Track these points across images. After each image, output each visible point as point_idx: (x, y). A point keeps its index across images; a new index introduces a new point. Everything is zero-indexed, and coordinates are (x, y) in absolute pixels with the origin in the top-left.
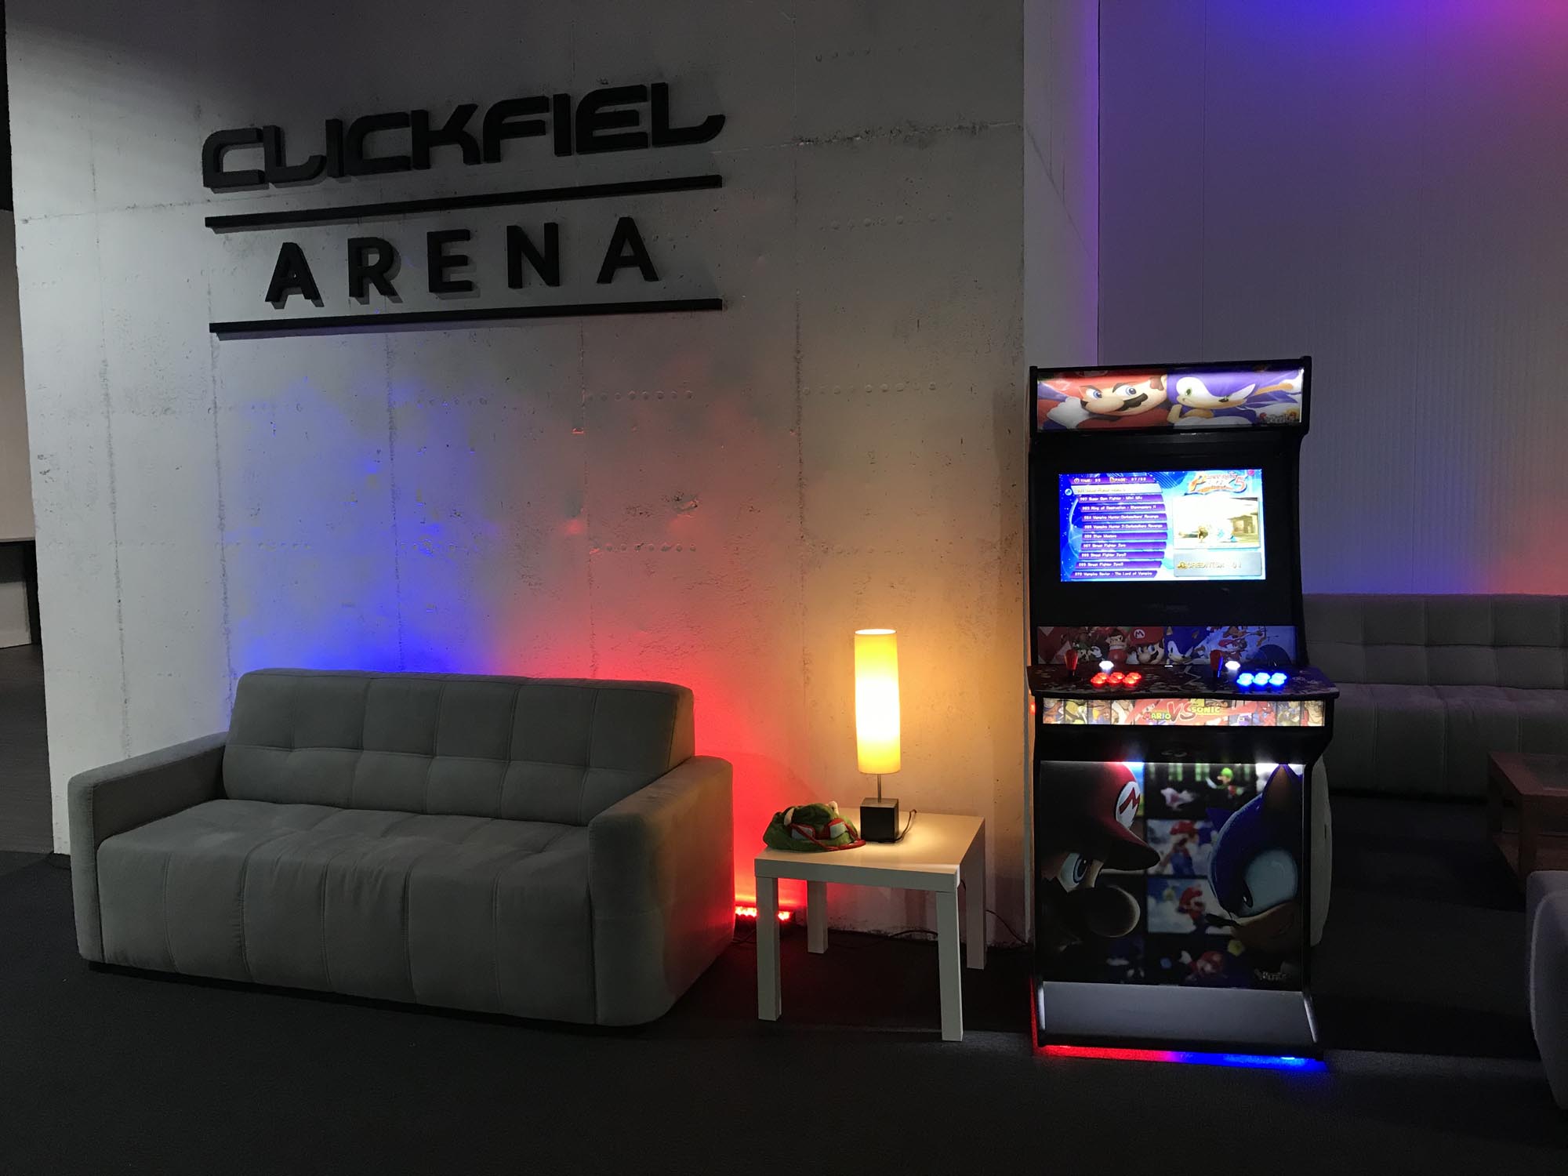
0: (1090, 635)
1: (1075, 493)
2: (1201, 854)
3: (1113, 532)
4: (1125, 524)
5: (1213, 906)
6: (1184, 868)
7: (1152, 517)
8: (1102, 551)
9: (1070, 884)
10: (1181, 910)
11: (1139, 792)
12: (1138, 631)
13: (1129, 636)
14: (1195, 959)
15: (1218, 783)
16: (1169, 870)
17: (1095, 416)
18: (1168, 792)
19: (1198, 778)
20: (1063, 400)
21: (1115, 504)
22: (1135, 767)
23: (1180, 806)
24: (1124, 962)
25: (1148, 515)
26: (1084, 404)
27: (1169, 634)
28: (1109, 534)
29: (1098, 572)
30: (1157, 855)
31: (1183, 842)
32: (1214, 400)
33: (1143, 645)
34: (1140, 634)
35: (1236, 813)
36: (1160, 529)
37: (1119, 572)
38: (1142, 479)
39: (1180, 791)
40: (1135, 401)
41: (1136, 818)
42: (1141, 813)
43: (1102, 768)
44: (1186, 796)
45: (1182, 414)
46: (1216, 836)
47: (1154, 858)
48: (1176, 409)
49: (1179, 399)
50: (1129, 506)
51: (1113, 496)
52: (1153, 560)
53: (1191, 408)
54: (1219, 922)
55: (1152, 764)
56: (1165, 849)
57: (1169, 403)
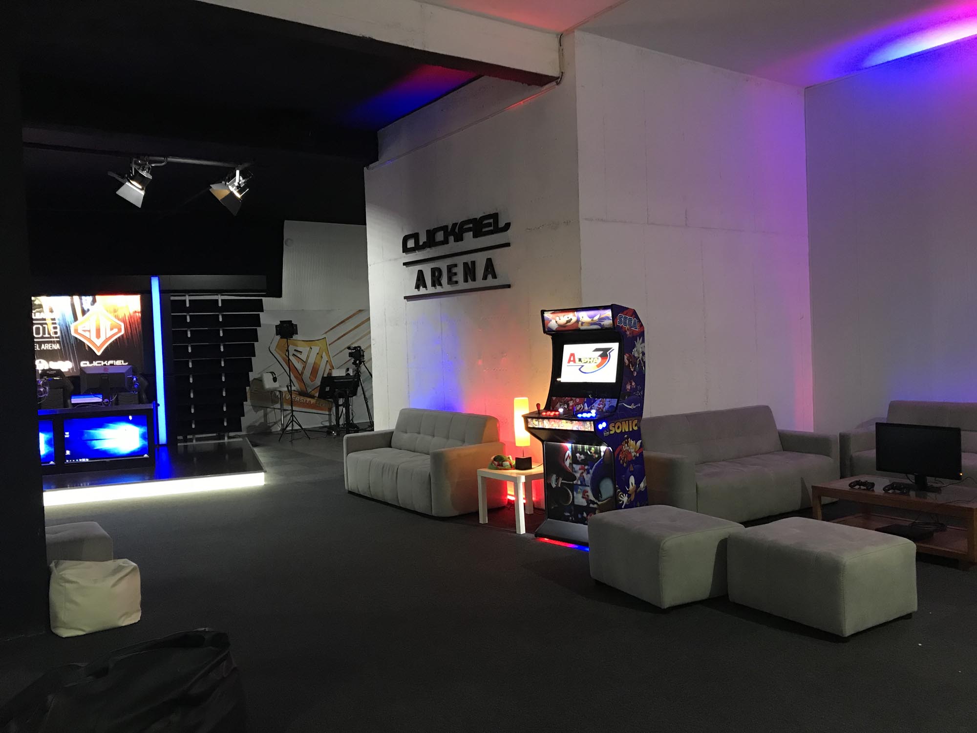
0: (565, 400)
1: (565, 350)
2: (588, 478)
5: (592, 498)
6: (583, 484)
9: (554, 485)
10: (583, 497)
11: (570, 455)
13: (575, 401)
14: (587, 515)
15: (591, 453)
16: (579, 483)
17: (560, 326)
18: (578, 455)
19: (585, 451)
20: (551, 321)
22: (569, 445)
23: (581, 460)
24: (569, 514)
26: (556, 322)
27: (585, 400)
29: (568, 379)
30: (575, 477)
31: (582, 473)
32: (589, 320)
34: (578, 400)
35: (596, 464)
37: (575, 379)
39: (581, 455)
41: (570, 463)
42: (571, 462)
43: (561, 445)
44: (582, 457)
45: (582, 325)
46: (591, 471)
47: (575, 478)
48: (580, 323)
49: (580, 320)
53: (584, 323)
54: (594, 503)
55: (573, 445)
56: (578, 475)
57: (578, 321)
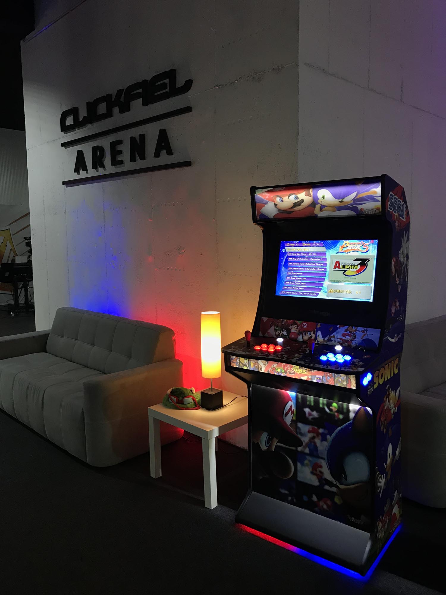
0: (283, 323)
1: (286, 251)
2: (322, 446)
3: (301, 272)
4: (307, 268)
5: (327, 475)
6: (314, 452)
7: (320, 264)
8: (295, 281)
9: (264, 447)
10: (312, 473)
11: (294, 408)
12: (304, 324)
13: (300, 326)
14: (319, 499)
15: (331, 410)
16: (307, 451)
17: (281, 211)
18: (307, 410)
19: (321, 406)
20: (266, 203)
21: (303, 257)
22: (292, 394)
23: (313, 419)
24: (287, 492)
25: (318, 263)
26: (276, 205)
27: (318, 327)
28: (299, 273)
29: (292, 292)
30: (302, 442)
31: (313, 438)
32: (336, 202)
33: (306, 331)
34: (305, 325)
35: (339, 428)
36: (323, 271)
37: (301, 292)
38: (317, 244)
39: (312, 411)
40: (299, 203)
41: (292, 421)
42: (294, 418)
43: (277, 392)
44: (315, 414)
45: (321, 209)
46: (329, 438)
47: (300, 443)
48: (318, 207)
49: (319, 201)
50: (310, 258)
51: (304, 253)
52: (317, 287)
53: (325, 206)
54: (331, 484)
55: (299, 394)
56: (305, 440)
57: (314, 203)
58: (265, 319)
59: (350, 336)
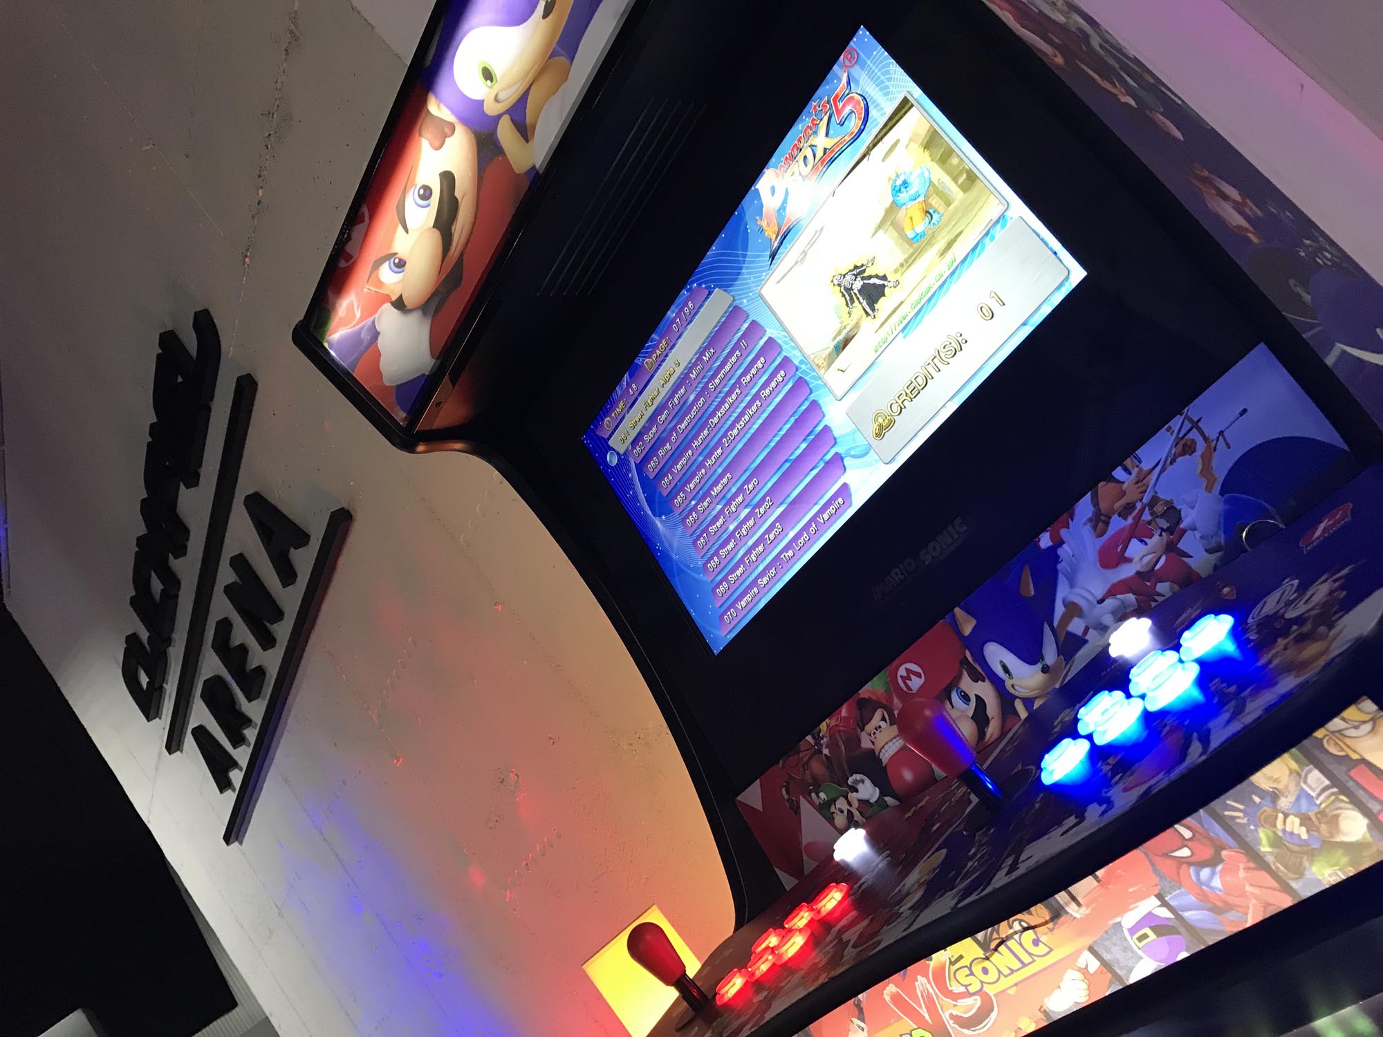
0: (826, 751)
3: (720, 471)
4: (725, 435)
7: (753, 371)
8: (732, 527)
17: (433, 304)
20: (375, 335)
21: (684, 410)
25: (744, 374)
27: (967, 629)
28: (716, 483)
33: (938, 699)
36: (784, 382)
38: (686, 310)
40: (445, 207)
45: (524, 130)
48: (506, 133)
49: (491, 109)
50: (706, 386)
51: (671, 397)
52: (822, 465)
53: (523, 100)
57: (485, 139)
58: (752, 796)
59: (1139, 532)
